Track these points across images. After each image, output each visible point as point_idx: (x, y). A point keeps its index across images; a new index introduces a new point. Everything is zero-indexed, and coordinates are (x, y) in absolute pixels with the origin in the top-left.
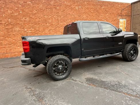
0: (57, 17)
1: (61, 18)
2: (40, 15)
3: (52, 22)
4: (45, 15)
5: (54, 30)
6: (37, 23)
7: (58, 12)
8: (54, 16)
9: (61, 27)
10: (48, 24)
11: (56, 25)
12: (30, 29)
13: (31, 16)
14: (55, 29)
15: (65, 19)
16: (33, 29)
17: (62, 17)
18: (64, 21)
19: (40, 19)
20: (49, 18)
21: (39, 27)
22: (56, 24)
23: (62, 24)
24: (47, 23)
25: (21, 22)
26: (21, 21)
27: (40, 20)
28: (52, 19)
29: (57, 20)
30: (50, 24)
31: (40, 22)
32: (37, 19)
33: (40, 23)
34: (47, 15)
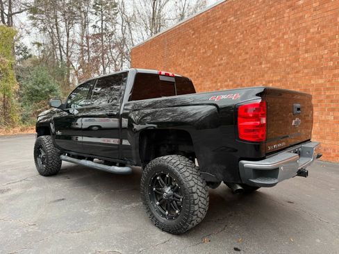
0: (293, 35)
1: (309, 35)
2: (249, 43)
3: (275, 57)
4: (258, 41)
5: (279, 81)
6: (239, 67)
7: (301, 18)
8: (284, 34)
9: (305, 67)
10: (263, 66)
11: (288, 66)
12: (226, 83)
13: (231, 51)
14: (283, 77)
15: (323, 36)
16: (231, 83)
17: (312, 30)
18: (322, 45)
19: (247, 53)
20: (270, 45)
21: (243, 76)
22: (287, 62)
23: (310, 59)
24: (261, 64)
25: (214, 69)
26: (215, 66)
27: (248, 56)
28: (278, 46)
29: (292, 46)
30: (268, 65)
31: (245, 63)
32: (240, 55)
33: (245, 66)
34: (266, 38)
